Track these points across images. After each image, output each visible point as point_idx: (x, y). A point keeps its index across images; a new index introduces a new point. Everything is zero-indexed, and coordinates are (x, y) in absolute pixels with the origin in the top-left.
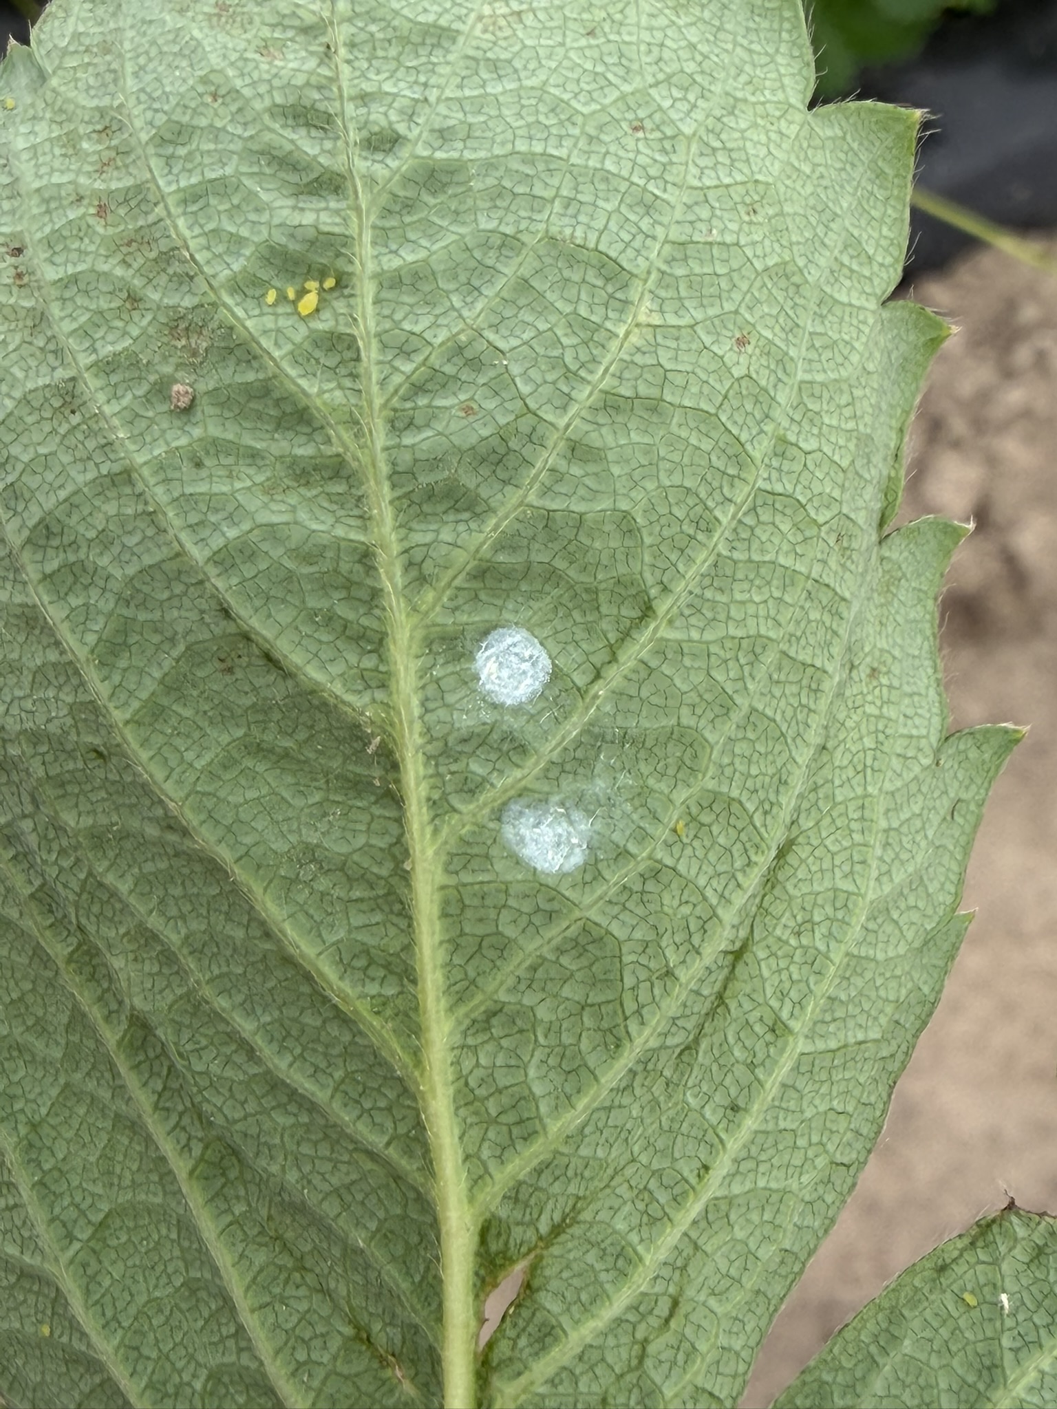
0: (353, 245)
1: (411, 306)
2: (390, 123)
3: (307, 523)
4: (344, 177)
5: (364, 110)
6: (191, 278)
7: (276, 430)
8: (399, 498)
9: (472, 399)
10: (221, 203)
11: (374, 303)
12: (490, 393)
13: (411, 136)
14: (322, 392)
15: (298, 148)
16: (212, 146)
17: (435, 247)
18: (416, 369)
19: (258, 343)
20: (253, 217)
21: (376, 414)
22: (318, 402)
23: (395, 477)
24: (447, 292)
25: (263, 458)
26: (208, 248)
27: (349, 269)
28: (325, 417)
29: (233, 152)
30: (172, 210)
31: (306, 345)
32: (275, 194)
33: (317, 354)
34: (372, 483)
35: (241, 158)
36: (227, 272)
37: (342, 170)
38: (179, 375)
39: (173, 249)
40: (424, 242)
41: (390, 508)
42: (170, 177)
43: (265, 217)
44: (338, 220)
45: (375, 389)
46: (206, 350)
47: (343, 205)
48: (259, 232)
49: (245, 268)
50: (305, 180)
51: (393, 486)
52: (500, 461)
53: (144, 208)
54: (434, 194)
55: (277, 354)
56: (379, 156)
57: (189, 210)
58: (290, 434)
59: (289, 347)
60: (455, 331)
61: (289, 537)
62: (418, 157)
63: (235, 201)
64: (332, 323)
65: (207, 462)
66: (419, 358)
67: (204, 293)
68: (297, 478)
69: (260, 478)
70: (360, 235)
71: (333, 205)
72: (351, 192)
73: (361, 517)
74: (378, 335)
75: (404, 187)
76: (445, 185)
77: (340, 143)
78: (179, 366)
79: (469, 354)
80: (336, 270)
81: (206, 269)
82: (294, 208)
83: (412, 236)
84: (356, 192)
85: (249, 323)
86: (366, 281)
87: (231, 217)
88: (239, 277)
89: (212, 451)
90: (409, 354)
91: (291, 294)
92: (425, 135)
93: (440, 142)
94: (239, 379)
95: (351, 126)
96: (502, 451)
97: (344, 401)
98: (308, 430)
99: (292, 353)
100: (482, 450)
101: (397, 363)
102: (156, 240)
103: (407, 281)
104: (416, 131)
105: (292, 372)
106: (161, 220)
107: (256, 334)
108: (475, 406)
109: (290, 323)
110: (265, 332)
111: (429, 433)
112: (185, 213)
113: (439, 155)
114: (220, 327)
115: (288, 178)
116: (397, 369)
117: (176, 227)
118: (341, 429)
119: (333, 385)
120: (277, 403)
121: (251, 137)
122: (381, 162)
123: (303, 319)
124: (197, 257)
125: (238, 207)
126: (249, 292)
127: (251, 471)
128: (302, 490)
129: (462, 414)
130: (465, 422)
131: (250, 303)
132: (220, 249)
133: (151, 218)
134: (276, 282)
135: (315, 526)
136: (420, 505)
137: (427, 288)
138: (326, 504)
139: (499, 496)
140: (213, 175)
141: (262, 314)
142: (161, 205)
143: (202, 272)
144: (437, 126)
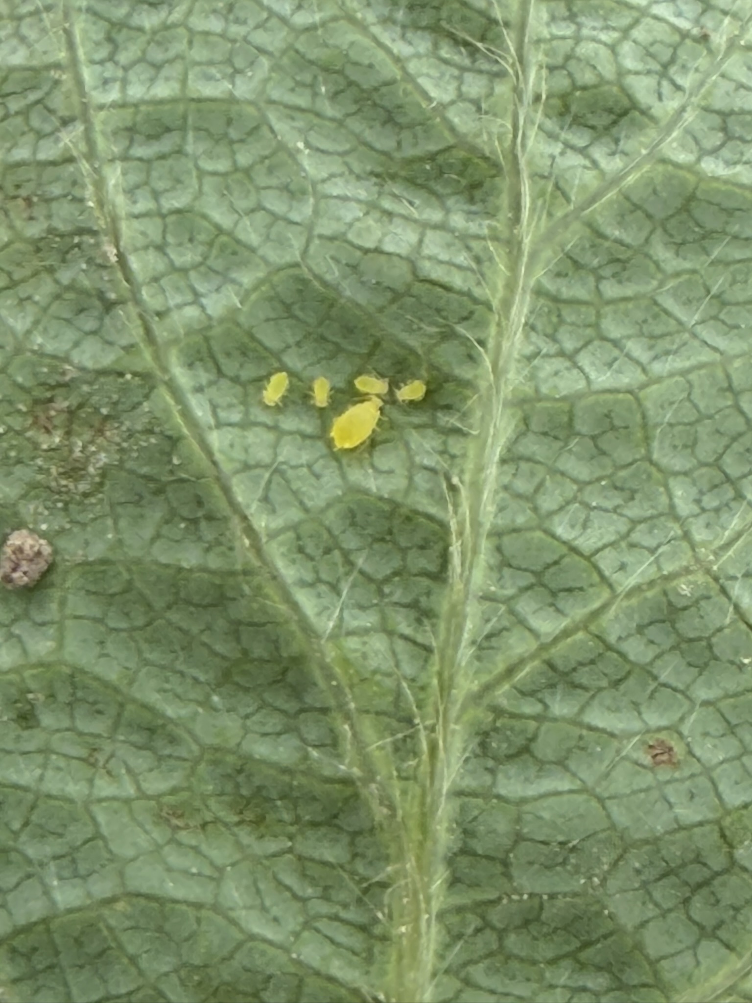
0: (483, 324)
1: (583, 485)
2: (622, 73)
3: (241, 915)
4: (496, 165)
5: (566, 30)
6: (109, 306)
7: (218, 686)
8: (460, 910)
9: (674, 729)
10: (210, 155)
11: (503, 461)
12: (717, 727)
13: (657, 110)
14: (340, 632)
15: (408, 77)
16: (215, 25)
17: (658, 368)
18: (566, 633)
19: (227, 491)
20: (276, 204)
21: (454, 712)
22: (331, 654)
23: (464, 861)
24: (668, 473)
25: (173, 740)
26: (161, 248)
27: (465, 372)
28: (338, 691)
29: (261, 51)
30: (101, 143)
31: (331, 518)
32: (336, 166)
33: (350, 541)
34: (410, 865)
35: (276, 68)
36: (191, 312)
37: (497, 149)
38: (28, 509)
39: (81, 231)
40: (636, 348)
41: (435, 928)
42: (110, 70)
43: (303, 211)
44: (462, 258)
45: (465, 654)
46: (104, 473)
47: (480, 226)
48: (282, 243)
49: (232, 316)
50: (410, 152)
51: (454, 882)
52: (706, 883)
53: (35, 122)
54: (679, 247)
55: (261, 522)
56: (580, 139)
57: (139, 151)
58: (247, 703)
59: (294, 514)
60: (668, 568)
61: (192, 937)
62: (664, 161)
63: (244, 159)
64: (398, 482)
65: (47, 719)
66: (577, 612)
67: (130, 349)
68: (240, 804)
69: (155, 784)
70: (507, 304)
71: (458, 220)
72: (504, 201)
73: (363, 928)
74: (497, 534)
75: (621, 220)
76: (707, 235)
77: (502, 89)
78: (33, 489)
79: (688, 626)
80: (432, 367)
81: (145, 294)
82: (371, 206)
83: (613, 329)
84: (517, 207)
85: (215, 439)
86: (498, 409)
87: (224, 192)
88: (217, 331)
89: (63, 697)
90: (554, 594)
91: (321, 395)
92: (689, 116)
93: (718, 138)
94: (162, 554)
95: (536, 57)
96: (717, 862)
97: (387, 665)
98: (291, 706)
99: (295, 527)
100: (673, 852)
101: (526, 606)
102: (48, 201)
103: (581, 426)
104: (673, 104)
105: (289, 572)
106: (70, 160)
107: (226, 467)
108: (679, 750)
109: (305, 457)
110: (246, 467)
111: (565, 784)
112: (125, 158)
113: (711, 167)
114: (150, 432)
115: (369, 135)
116: (522, 622)
117: (100, 184)
118: (368, 728)
119: (368, 620)
120: (236, 629)
121: (311, 29)
122: (582, 151)
123: (336, 456)
124: (134, 263)
125: (247, 171)
126: (230, 367)
127: (141, 761)
128: (245, 836)
129: (647, 760)
130: (648, 779)
131: (226, 393)
132: (187, 257)
133: (48, 152)
134: (292, 360)
135: (257, 926)
136: (502, 934)
137: (623, 454)
138: (289, 880)
139: (687, 960)
140: (208, 90)
141: (245, 425)
142: (80, 128)
143: (138, 301)
144: (719, 104)
